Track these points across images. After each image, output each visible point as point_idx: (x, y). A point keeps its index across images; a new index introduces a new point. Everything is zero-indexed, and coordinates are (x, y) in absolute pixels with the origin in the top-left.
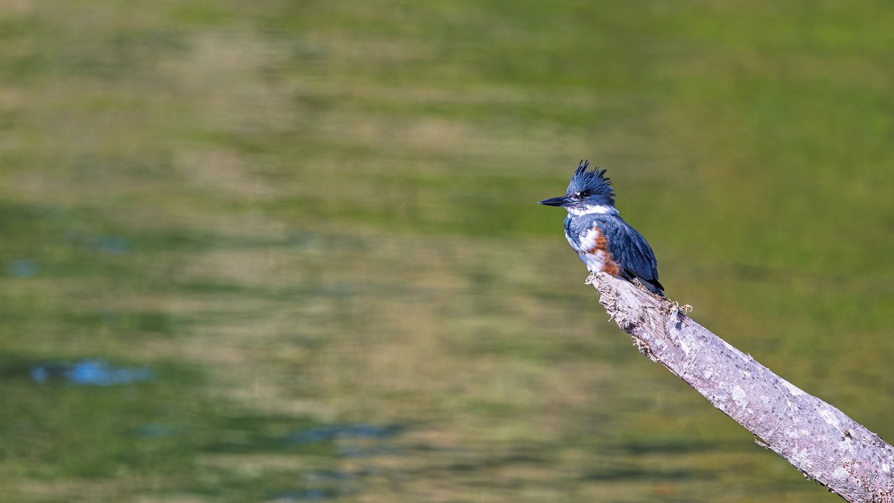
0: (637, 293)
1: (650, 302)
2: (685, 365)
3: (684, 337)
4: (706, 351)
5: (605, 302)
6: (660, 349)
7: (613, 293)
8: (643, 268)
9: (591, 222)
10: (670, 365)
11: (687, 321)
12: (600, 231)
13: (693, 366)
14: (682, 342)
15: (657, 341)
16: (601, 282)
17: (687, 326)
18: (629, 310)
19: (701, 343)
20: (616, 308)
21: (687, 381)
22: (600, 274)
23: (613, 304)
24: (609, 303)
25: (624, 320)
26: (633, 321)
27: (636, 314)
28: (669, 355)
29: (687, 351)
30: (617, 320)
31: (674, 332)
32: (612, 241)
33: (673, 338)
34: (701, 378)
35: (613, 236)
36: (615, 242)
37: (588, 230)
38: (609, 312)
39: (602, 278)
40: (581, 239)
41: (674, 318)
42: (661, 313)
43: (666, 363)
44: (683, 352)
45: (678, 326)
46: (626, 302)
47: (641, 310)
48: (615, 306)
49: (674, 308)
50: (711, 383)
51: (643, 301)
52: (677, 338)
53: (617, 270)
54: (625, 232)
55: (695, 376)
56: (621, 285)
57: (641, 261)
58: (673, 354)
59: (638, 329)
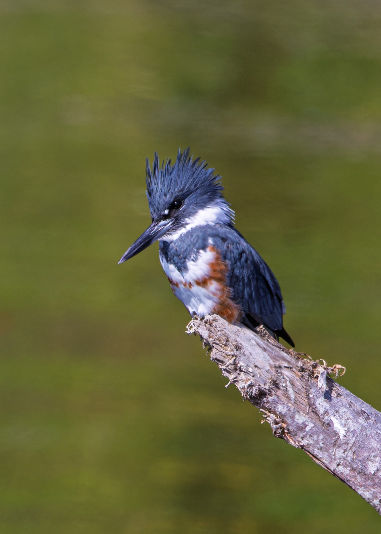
0: (265, 346)
1: (284, 359)
2: (339, 453)
3: (337, 412)
4: (368, 433)
5: (221, 358)
6: (301, 428)
7: (230, 346)
8: (272, 313)
9: (205, 239)
10: (316, 452)
11: (338, 388)
12: (218, 253)
13: (350, 454)
14: (333, 419)
15: (297, 416)
16: (212, 329)
17: (339, 395)
18: (258, 372)
19: (361, 420)
20: (236, 369)
21: (342, 477)
22: (208, 317)
23: (231, 361)
24: (226, 360)
25: (251, 386)
26: (263, 387)
27: (267, 377)
28: (315, 437)
29: (342, 432)
30: (240, 385)
31: (321, 404)
32: (233, 270)
33: (321, 412)
34: (363, 473)
35: (236, 263)
36: (237, 272)
37: (201, 251)
38: (225, 374)
39: (214, 324)
40: (190, 264)
41: (322, 383)
42: (302, 376)
43: (311, 449)
44: (336, 434)
45: (327, 396)
46: (251, 358)
47: (273, 371)
48: (235, 364)
49: (320, 369)
50: (377, 481)
51: (274, 358)
52: (326, 412)
53: (236, 313)
54: (253, 257)
55: (353, 469)
56: (241, 334)
57: (270, 302)
58: (321, 437)
59: (270, 399)
